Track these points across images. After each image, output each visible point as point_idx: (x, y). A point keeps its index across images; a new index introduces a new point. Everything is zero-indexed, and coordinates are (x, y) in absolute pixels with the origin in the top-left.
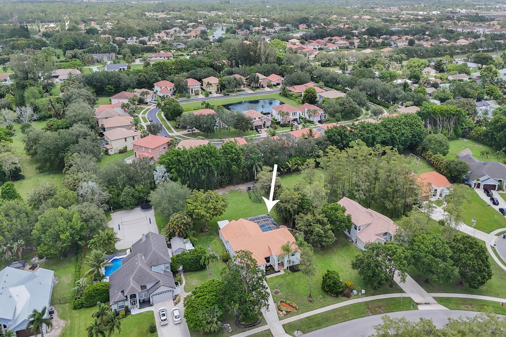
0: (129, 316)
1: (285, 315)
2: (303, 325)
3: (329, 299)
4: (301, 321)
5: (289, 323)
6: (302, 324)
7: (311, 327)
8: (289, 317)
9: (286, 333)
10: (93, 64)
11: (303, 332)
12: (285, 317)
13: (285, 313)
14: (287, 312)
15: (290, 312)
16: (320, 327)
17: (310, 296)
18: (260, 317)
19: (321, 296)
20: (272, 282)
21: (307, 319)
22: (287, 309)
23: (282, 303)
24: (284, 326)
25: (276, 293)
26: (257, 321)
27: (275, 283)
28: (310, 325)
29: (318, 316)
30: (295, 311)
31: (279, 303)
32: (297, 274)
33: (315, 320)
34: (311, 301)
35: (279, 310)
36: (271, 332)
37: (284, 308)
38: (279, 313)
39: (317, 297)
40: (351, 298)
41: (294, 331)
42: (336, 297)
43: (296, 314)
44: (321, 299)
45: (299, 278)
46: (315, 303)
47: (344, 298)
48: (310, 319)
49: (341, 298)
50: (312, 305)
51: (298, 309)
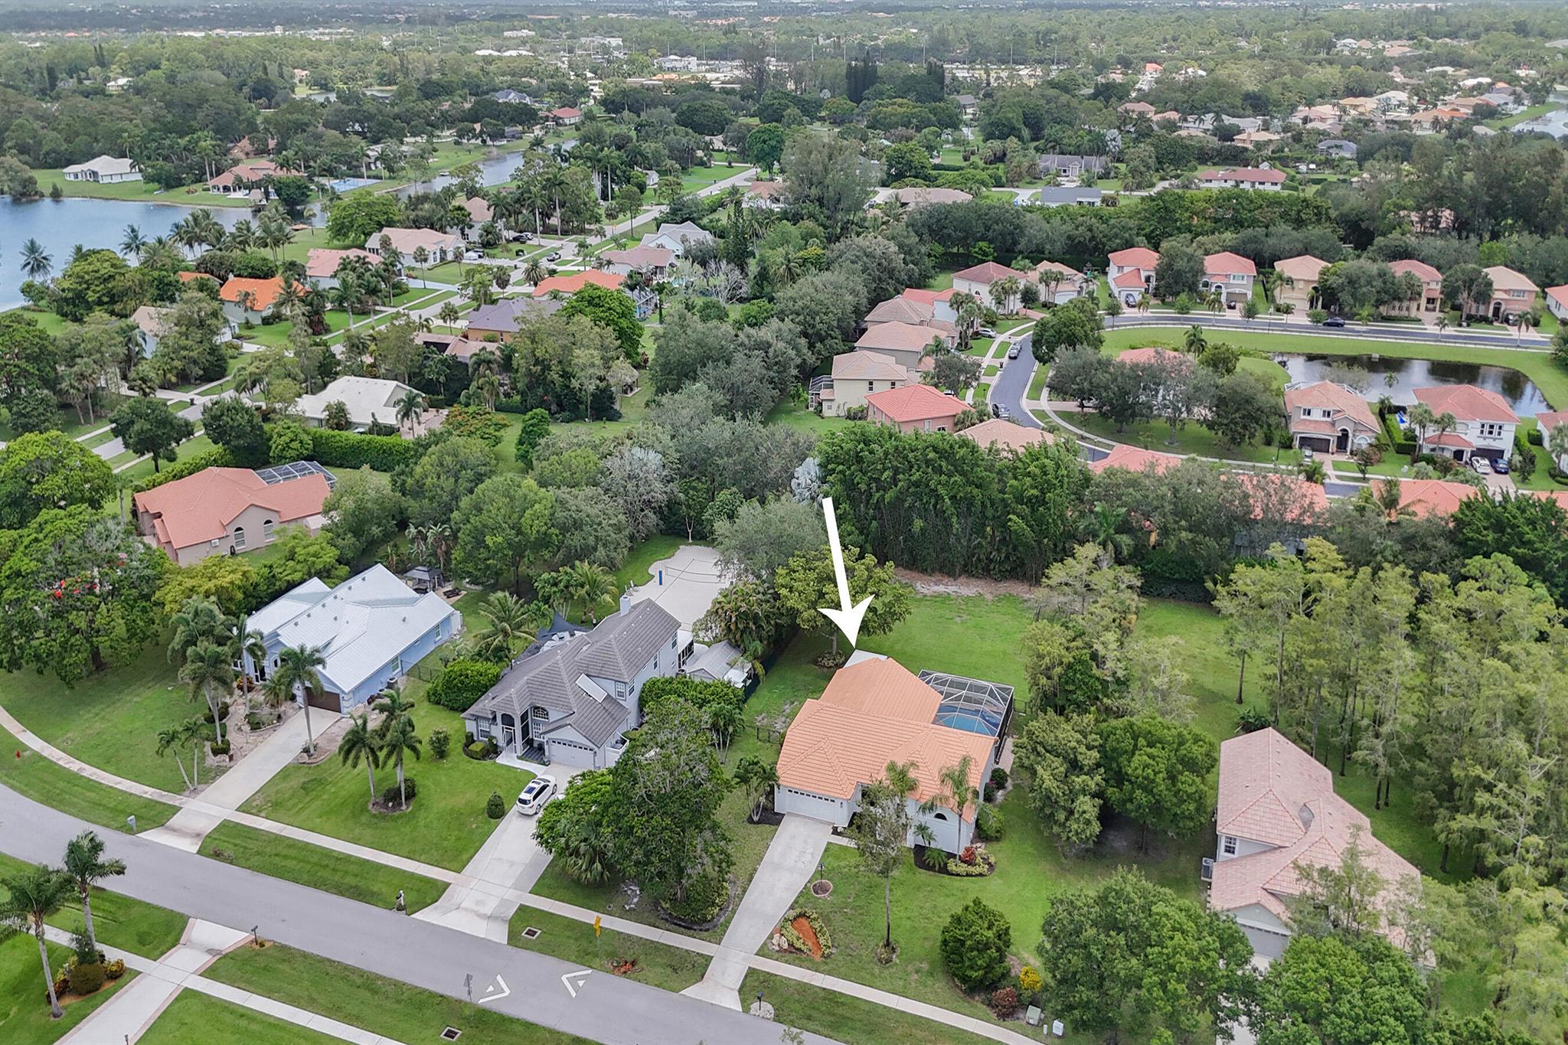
0: (488, 762)
1: (781, 950)
2: (798, 1001)
3: (940, 985)
4: (804, 988)
5: (772, 975)
6: (797, 997)
7: (809, 1018)
8: (786, 962)
9: (740, 991)
10: (1030, 183)
11: (776, 1015)
12: (777, 955)
13: (786, 946)
14: (791, 945)
15: (799, 950)
16: (835, 1034)
17: (888, 944)
18: (722, 920)
19: (925, 966)
20: (837, 858)
21: (822, 994)
22: (798, 939)
23: (803, 920)
24: (752, 972)
25: (819, 889)
26: (705, 921)
27: (842, 864)
28: (814, 1013)
29: (863, 1006)
30: (818, 958)
31: (793, 914)
32: (923, 875)
33: (840, 1011)
34: (880, 960)
35: (780, 930)
36: (707, 966)
37: (792, 932)
38: (771, 937)
39: (909, 961)
40: (1009, 1022)
41: (759, 999)
42: (965, 992)
43: (810, 965)
44: (917, 972)
45: (919, 889)
46: (886, 972)
47: (988, 1010)
48: (830, 1000)
49: (979, 1005)
50: (877, 971)
51: (829, 956)
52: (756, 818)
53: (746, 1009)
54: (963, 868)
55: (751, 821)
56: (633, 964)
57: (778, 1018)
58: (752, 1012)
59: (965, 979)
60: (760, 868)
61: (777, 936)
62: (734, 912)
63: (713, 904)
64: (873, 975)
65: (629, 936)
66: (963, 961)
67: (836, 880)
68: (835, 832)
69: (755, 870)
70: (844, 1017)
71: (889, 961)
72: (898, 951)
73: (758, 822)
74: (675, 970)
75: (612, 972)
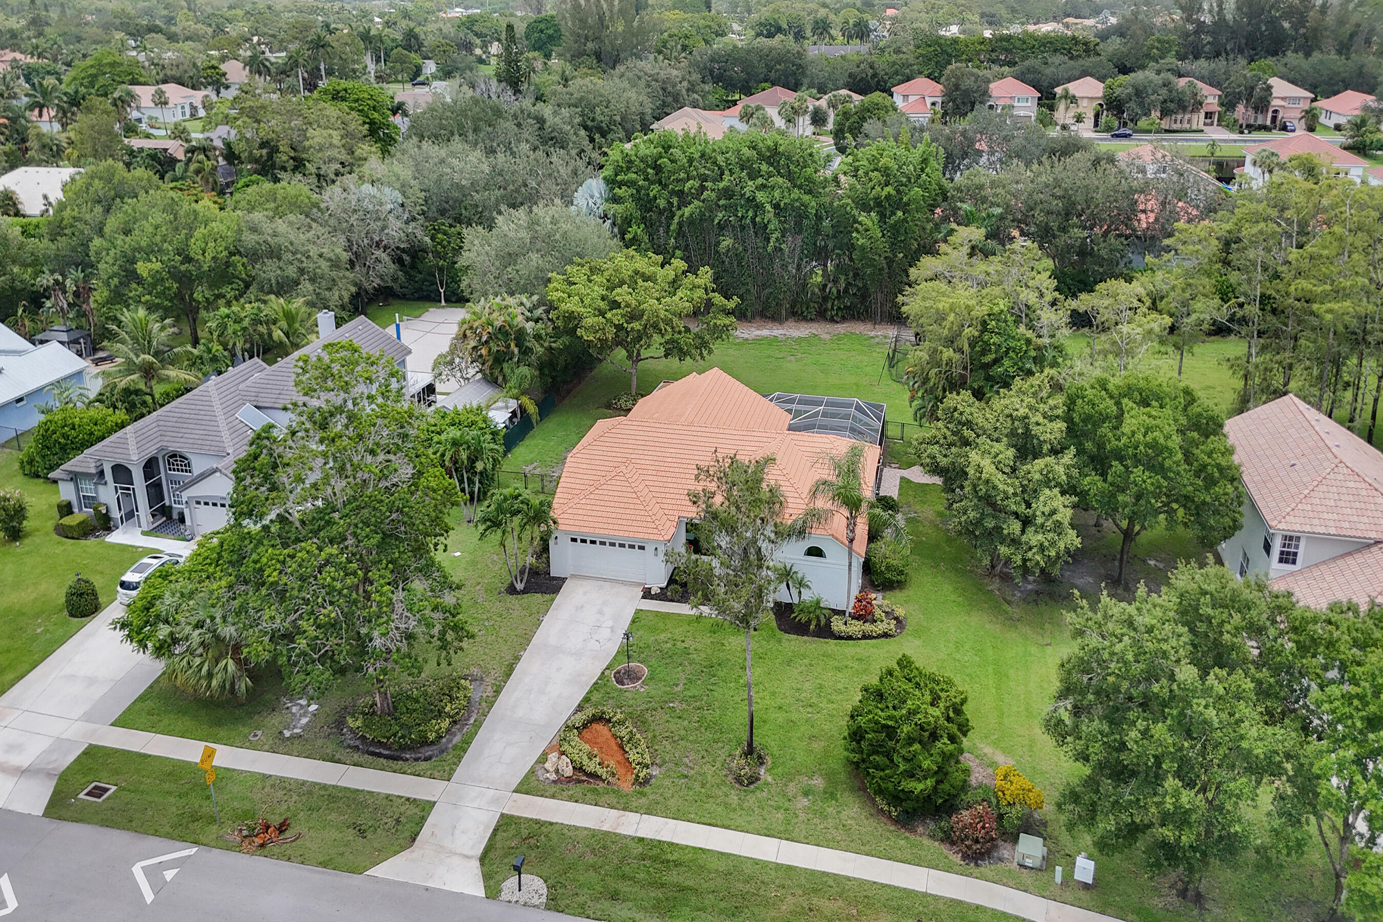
0: (93, 543)
1: (561, 780)
2: (595, 868)
3: (850, 814)
7: (614, 897)
8: (571, 799)
9: (482, 861)
11: (552, 900)
12: (553, 789)
13: (569, 771)
14: (579, 769)
15: (594, 776)
17: (750, 750)
18: (457, 739)
19: (818, 782)
20: (653, 630)
21: (638, 850)
22: (591, 757)
23: (599, 727)
24: (506, 822)
25: (625, 676)
26: (424, 742)
27: (662, 637)
28: (624, 887)
29: (713, 864)
30: (626, 786)
31: (581, 718)
32: (793, 643)
33: (673, 877)
34: (738, 780)
35: (560, 745)
36: (423, 819)
37: (580, 748)
38: (543, 759)
39: (789, 777)
40: (986, 868)
41: (518, 869)
42: (896, 821)
43: (613, 799)
44: (806, 794)
45: (789, 663)
46: (751, 800)
47: (944, 849)
48: (654, 859)
49: (926, 841)
50: (734, 799)
51: (646, 781)
52: (520, 586)
53: (493, 892)
54: (856, 627)
55: (512, 590)
56: (282, 828)
57: (554, 904)
58: (505, 896)
59: (897, 798)
60: (526, 656)
61: (553, 757)
62: (478, 725)
63: (440, 714)
64: (726, 805)
65: (282, 780)
66: (893, 764)
67: (653, 662)
68: (647, 594)
69: (517, 659)
70: (682, 889)
71: (754, 779)
72: (769, 760)
73: (524, 591)
74: (362, 833)
75: (237, 848)
